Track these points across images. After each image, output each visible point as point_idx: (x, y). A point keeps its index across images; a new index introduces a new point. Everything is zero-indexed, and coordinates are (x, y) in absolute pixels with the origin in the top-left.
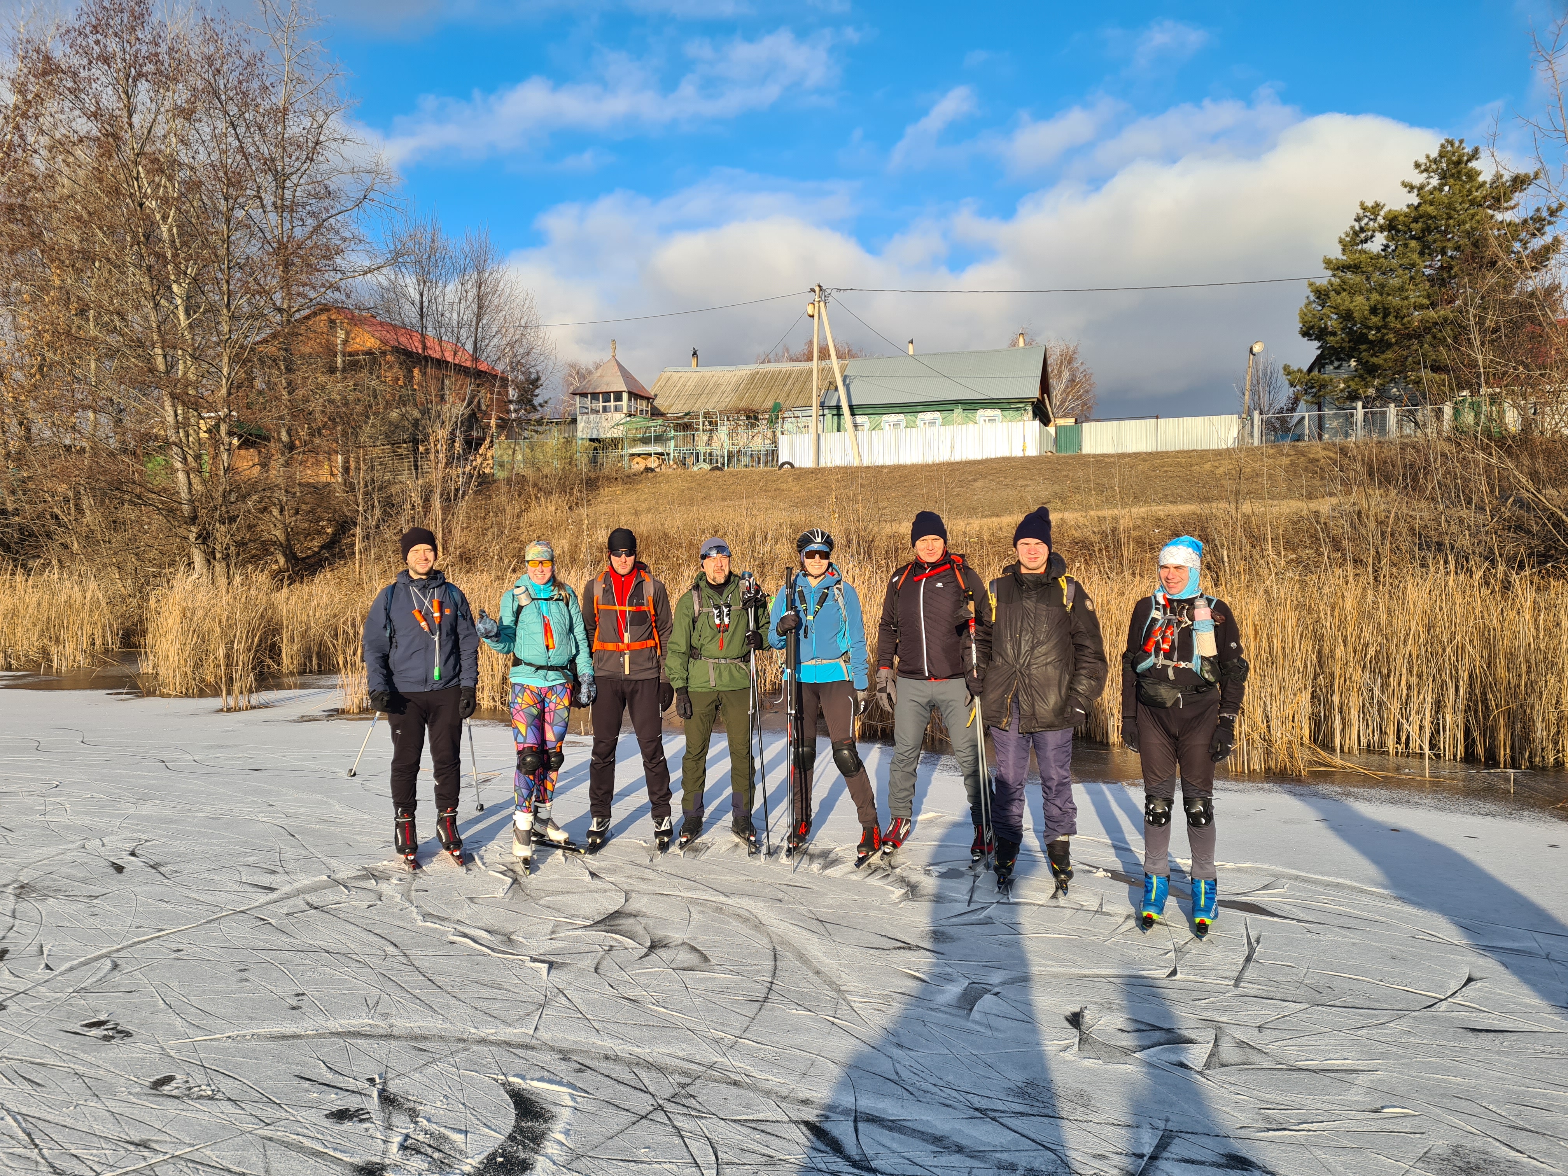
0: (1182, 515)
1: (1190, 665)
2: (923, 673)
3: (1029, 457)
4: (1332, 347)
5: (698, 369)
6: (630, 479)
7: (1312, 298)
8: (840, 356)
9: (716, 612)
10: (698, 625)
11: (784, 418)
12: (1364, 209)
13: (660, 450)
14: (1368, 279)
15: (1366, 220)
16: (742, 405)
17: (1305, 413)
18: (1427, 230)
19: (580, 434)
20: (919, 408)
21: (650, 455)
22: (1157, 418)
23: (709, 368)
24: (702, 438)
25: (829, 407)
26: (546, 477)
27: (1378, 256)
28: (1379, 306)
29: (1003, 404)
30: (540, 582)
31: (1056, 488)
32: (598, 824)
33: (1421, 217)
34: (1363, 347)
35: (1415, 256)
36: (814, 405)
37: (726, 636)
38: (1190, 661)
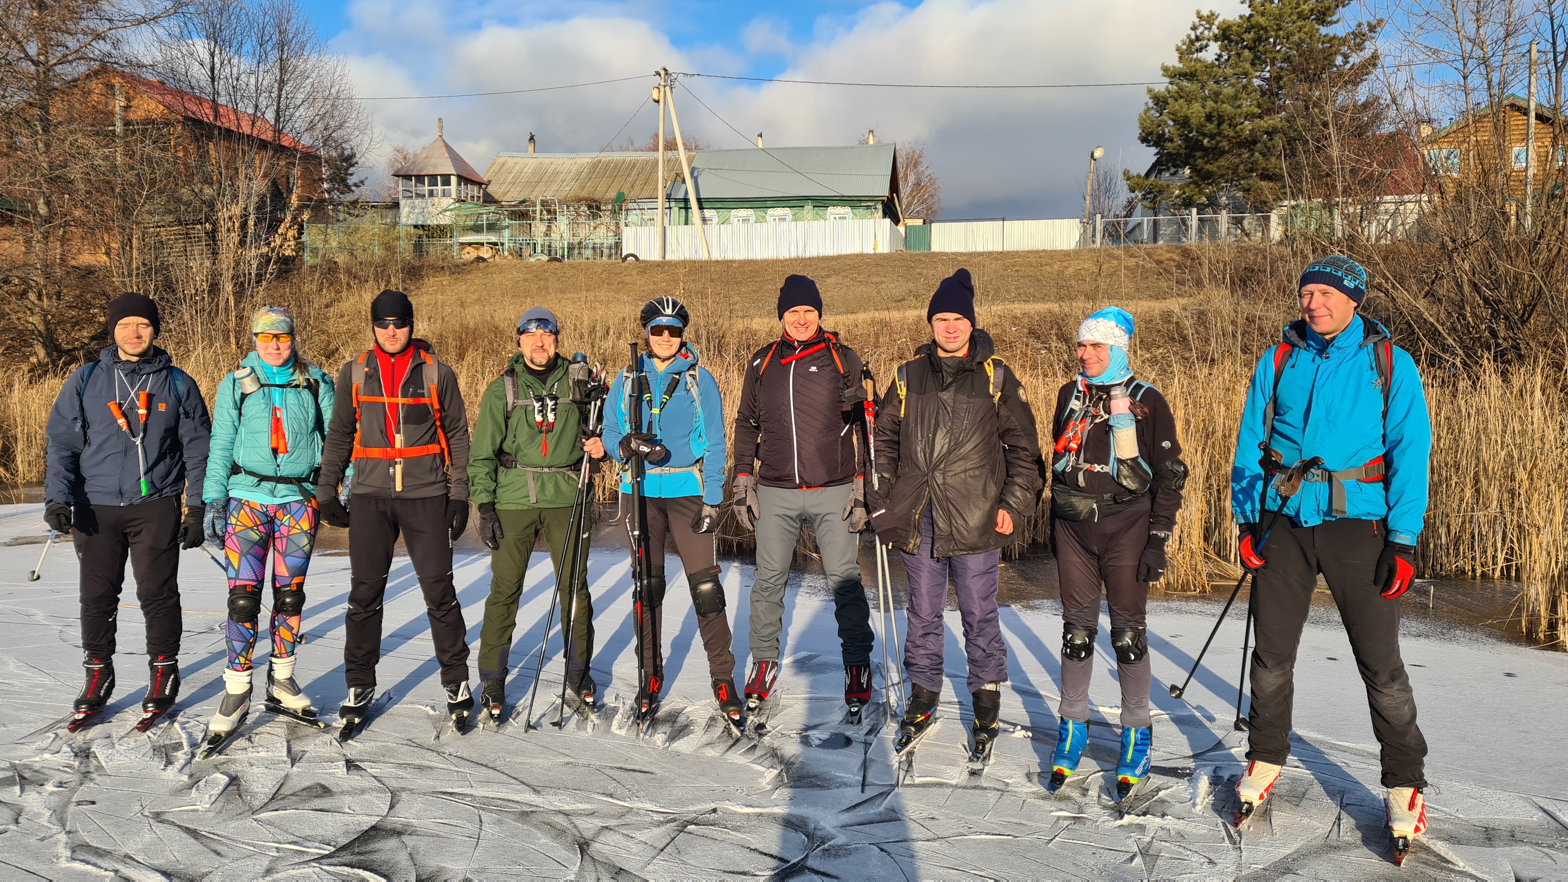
0: (1039, 314)
1: (1106, 469)
2: (794, 480)
3: (882, 255)
4: (1169, 154)
5: (535, 155)
6: (459, 269)
7: (1151, 104)
8: (687, 148)
9: (537, 405)
10: (513, 422)
11: (627, 210)
12: (1200, 18)
13: (493, 238)
14: (1203, 87)
15: (1201, 29)
16: (584, 194)
17: (1143, 219)
18: (1259, 40)
19: (403, 220)
20: (769, 204)
21: (482, 244)
22: (1003, 220)
23: (547, 155)
24: (539, 228)
25: (677, 200)
26: (361, 263)
27: (1212, 65)
28: (1215, 114)
29: (854, 202)
30: (273, 362)
31: (911, 285)
32: (357, 696)
33: (1253, 27)
34: (1199, 154)
35: (1248, 65)
36: (660, 197)
37: (552, 438)
38: (1107, 464)
